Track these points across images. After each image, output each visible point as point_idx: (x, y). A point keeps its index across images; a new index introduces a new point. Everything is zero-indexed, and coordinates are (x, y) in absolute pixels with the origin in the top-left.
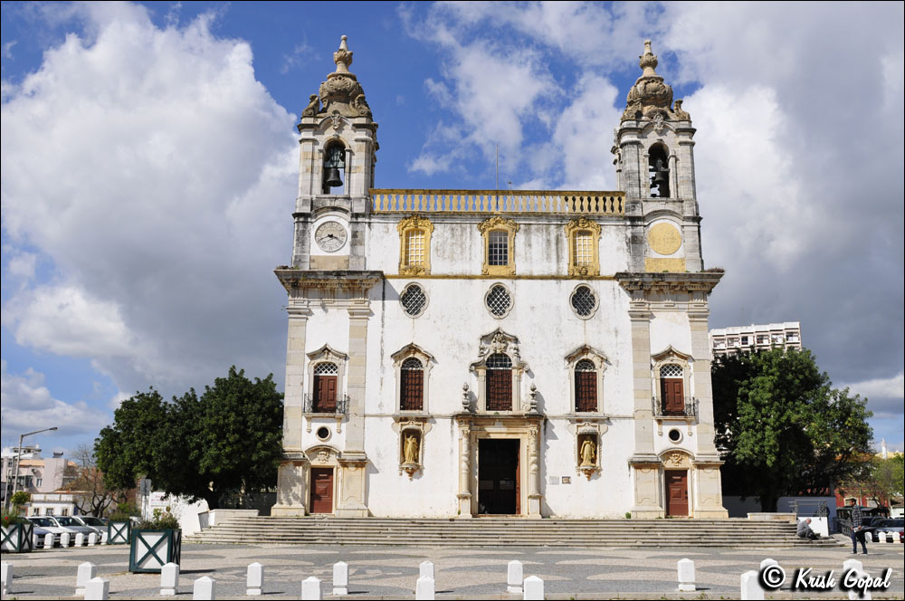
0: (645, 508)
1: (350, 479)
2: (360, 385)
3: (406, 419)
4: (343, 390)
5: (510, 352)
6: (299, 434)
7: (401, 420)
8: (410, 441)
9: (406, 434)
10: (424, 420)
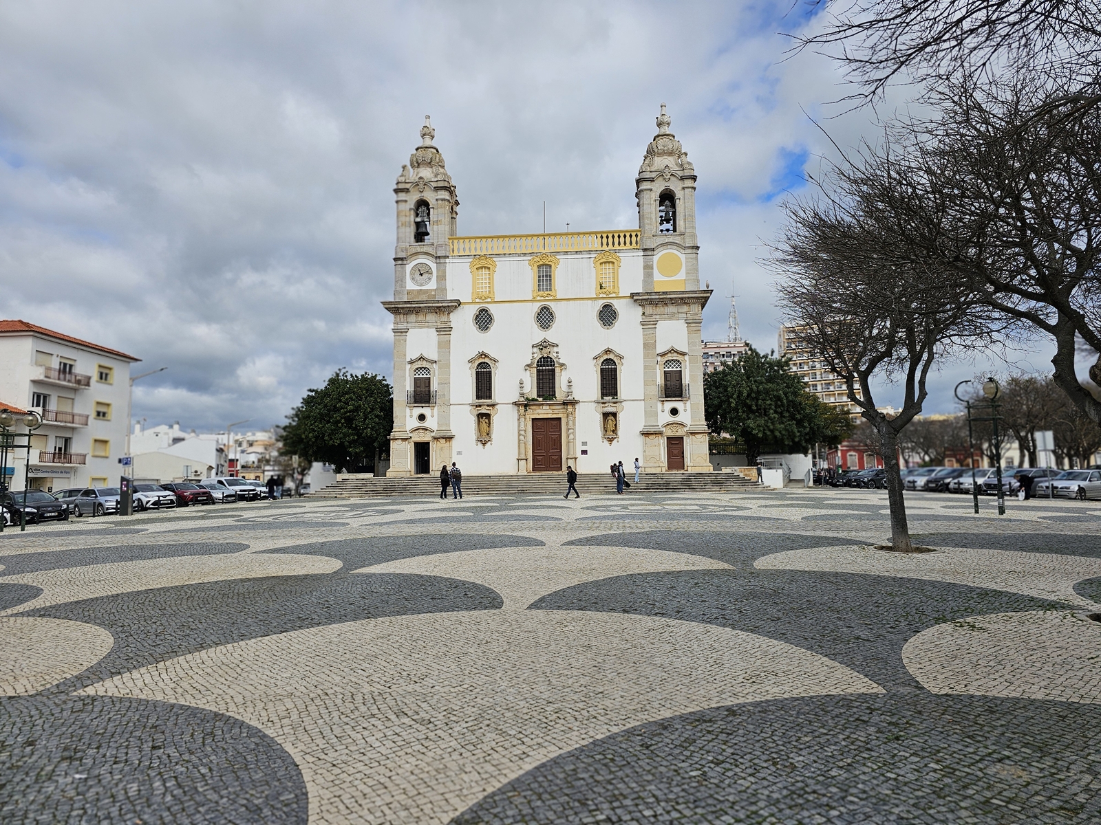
0: (651, 465)
1: (442, 449)
2: (446, 383)
3: (480, 406)
4: (434, 386)
5: (553, 355)
6: (405, 418)
7: (477, 406)
8: (484, 420)
9: (480, 416)
10: (493, 406)
